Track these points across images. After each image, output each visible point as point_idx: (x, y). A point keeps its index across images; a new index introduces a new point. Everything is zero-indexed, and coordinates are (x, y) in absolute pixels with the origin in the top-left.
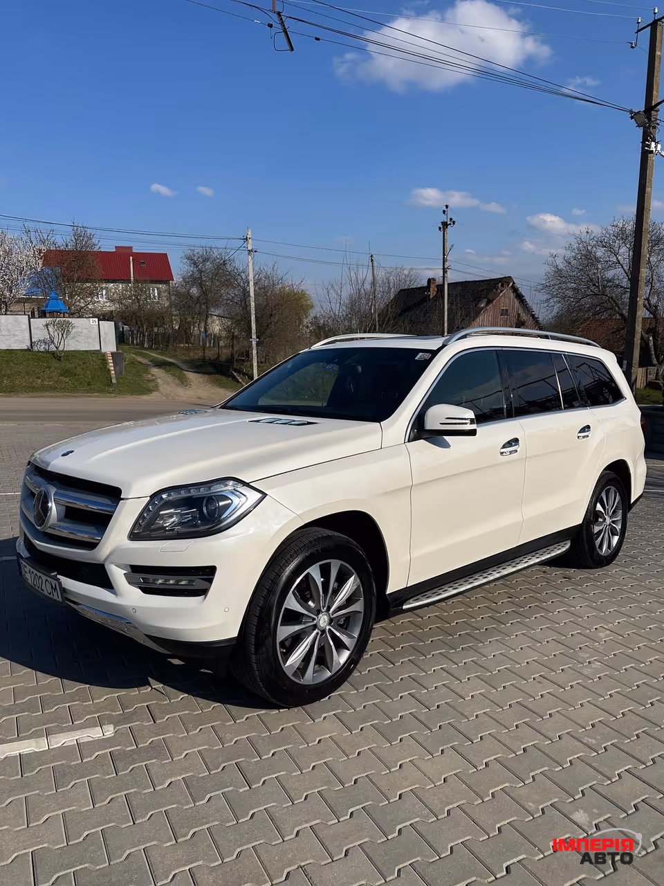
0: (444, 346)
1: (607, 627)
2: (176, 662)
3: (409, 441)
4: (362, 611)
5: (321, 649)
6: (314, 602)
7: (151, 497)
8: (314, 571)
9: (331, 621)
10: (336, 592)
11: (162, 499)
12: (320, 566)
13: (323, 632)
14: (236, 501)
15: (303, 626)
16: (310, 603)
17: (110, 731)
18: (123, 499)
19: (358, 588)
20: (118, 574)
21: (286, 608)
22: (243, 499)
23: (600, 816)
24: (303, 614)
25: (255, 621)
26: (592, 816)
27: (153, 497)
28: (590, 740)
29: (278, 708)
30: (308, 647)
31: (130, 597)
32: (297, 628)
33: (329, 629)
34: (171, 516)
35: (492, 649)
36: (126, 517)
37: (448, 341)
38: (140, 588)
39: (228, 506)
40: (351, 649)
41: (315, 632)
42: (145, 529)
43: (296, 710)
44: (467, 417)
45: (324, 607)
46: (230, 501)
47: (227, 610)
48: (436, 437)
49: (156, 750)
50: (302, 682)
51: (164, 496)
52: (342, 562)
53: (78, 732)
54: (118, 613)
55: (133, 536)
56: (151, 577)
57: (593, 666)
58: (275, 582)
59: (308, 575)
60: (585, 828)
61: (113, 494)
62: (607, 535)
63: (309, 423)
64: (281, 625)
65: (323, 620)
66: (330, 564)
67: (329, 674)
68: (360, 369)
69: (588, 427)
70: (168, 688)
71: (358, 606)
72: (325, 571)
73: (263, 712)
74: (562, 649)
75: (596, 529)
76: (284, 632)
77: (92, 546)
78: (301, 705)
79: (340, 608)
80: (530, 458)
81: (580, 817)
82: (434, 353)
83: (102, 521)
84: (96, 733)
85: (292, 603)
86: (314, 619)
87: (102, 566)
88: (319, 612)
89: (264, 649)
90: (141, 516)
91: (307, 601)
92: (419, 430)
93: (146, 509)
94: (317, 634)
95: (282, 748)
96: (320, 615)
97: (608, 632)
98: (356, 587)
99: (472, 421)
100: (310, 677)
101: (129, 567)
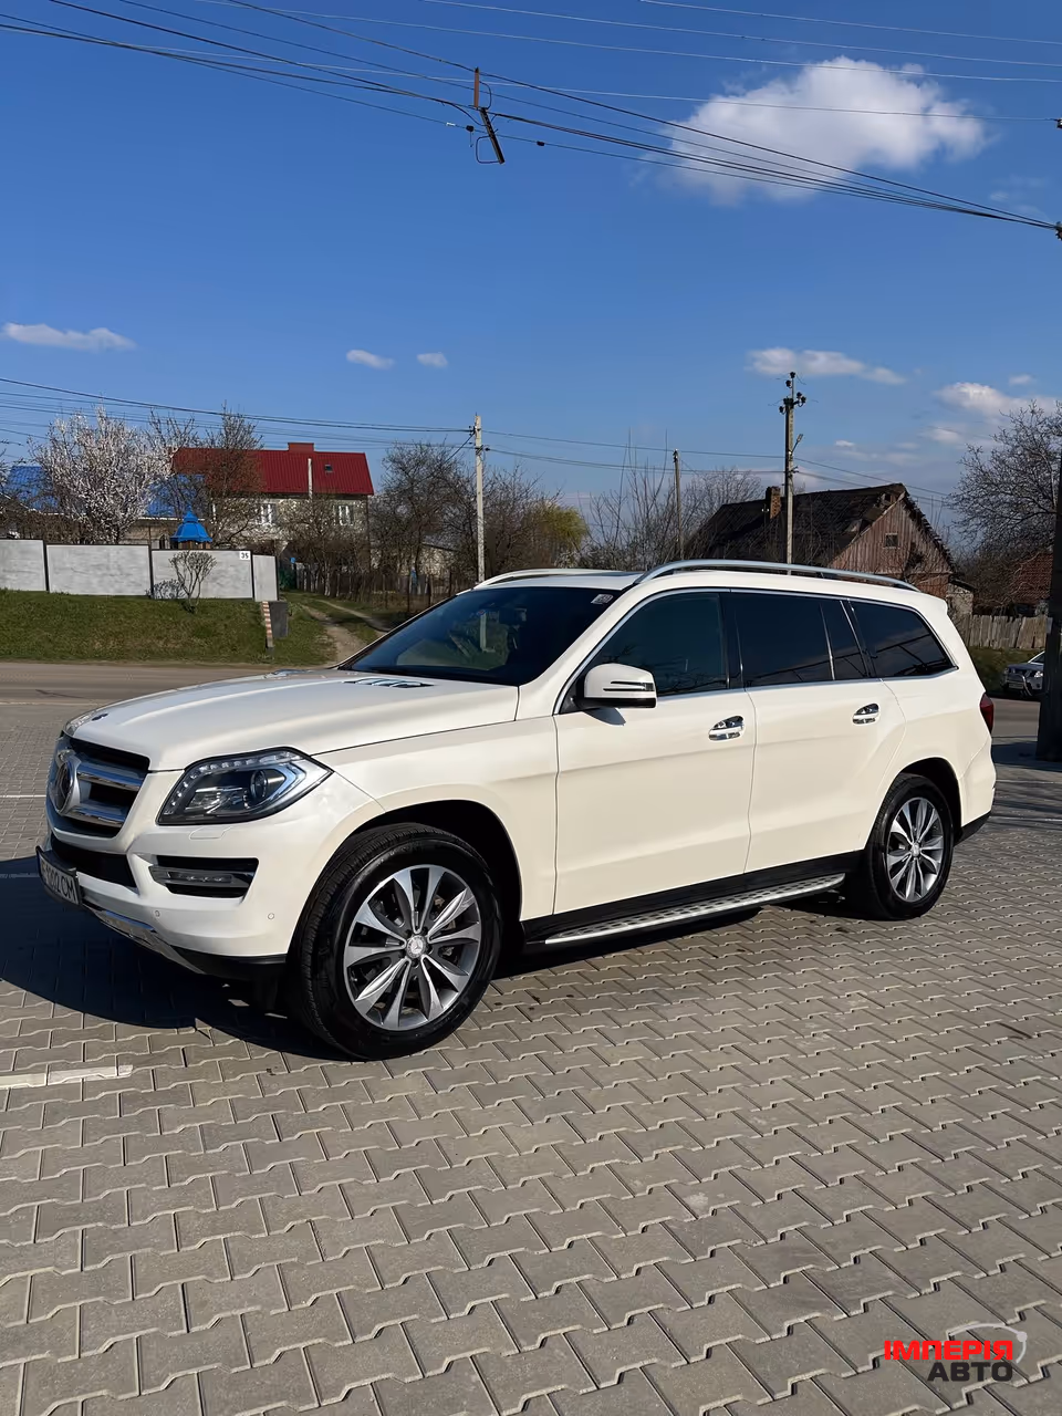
0: (634, 584)
1: (865, 994)
2: (238, 1003)
3: (560, 713)
4: (479, 939)
5: (413, 986)
6: (402, 920)
7: (185, 769)
8: (403, 878)
9: (429, 948)
10: (436, 910)
11: (199, 772)
12: (412, 871)
13: (416, 961)
14: (291, 777)
15: (383, 950)
16: (398, 921)
17: (127, 1071)
18: (151, 772)
19: (471, 908)
20: (141, 868)
21: (358, 924)
22: (301, 776)
23: (724, 1201)
24: (386, 935)
25: (312, 936)
26: (713, 1199)
27: (188, 769)
28: (759, 1121)
29: (350, 1059)
30: (391, 979)
31: (154, 896)
32: (374, 951)
33: (425, 959)
34: (213, 796)
35: (678, 1013)
36: (153, 794)
37: (641, 579)
38: (168, 886)
39: (279, 784)
40: (461, 990)
41: (402, 961)
42: (177, 812)
43: (374, 1064)
44: (642, 681)
45: (417, 928)
46: (283, 778)
47: (271, 916)
48: (605, 709)
49: (176, 1096)
50: (382, 1025)
51: (202, 769)
52: (446, 870)
53: (89, 1070)
54: (140, 917)
55: (163, 820)
56: (181, 871)
57: (817, 1038)
58: (343, 886)
59: (393, 884)
60: (697, 1212)
61: (139, 765)
62: (913, 871)
63: (422, 685)
64: (350, 945)
65: (416, 946)
66: (428, 870)
67: (425, 1021)
69: (875, 707)
70: (216, 1031)
71: (473, 932)
72: (420, 881)
73: (331, 1063)
74: (784, 1016)
75: (892, 860)
76: (354, 954)
77: (112, 832)
78: (383, 1058)
79: (443, 932)
80: (763, 745)
81: (698, 1200)
82: (616, 594)
83: (124, 800)
84: (110, 1073)
85: (367, 916)
86: (402, 943)
87: (125, 857)
88: (410, 934)
89: (323, 973)
90: (172, 795)
91: (392, 919)
92: (577, 698)
93: (179, 786)
94: (407, 963)
95: (339, 1103)
96: (412, 938)
97: (865, 1000)
98: (467, 906)
99: (649, 687)
100: (392, 1020)
101: (155, 859)
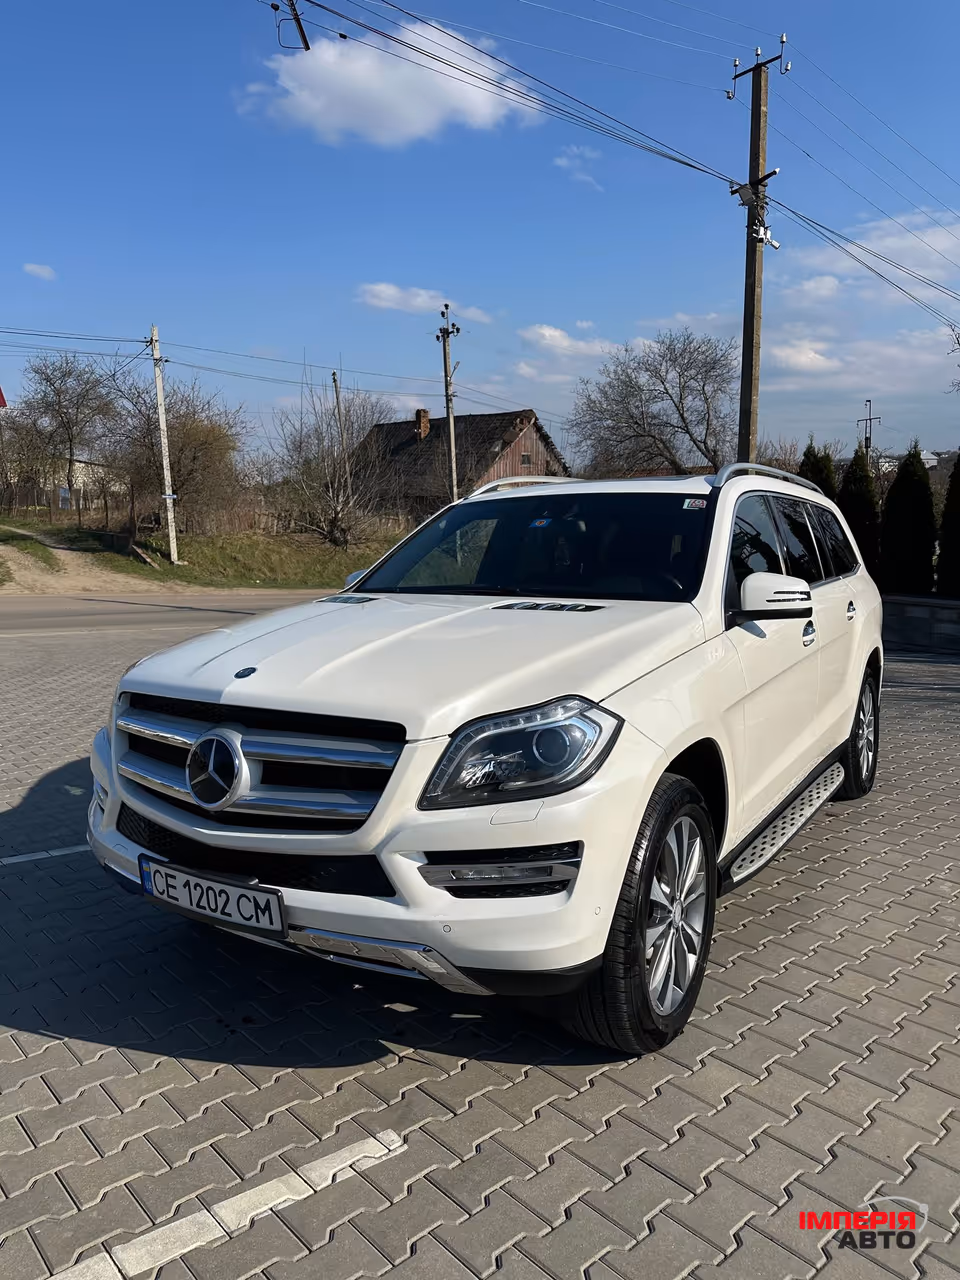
3: (726, 628)
4: (705, 892)
5: (677, 954)
7: (453, 734)
8: (671, 839)
9: (683, 912)
11: (469, 737)
12: (675, 828)
13: (678, 930)
15: (663, 926)
17: (394, 1141)
18: (409, 742)
20: (406, 870)
21: (652, 900)
22: (596, 729)
24: (665, 908)
30: (668, 956)
31: (431, 906)
32: (660, 930)
33: (682, 925)
36: (414, 771)
38: (450, 890)
40: (698, 951)
41: (672, 932)
44: (797, 590)
45: (677, 892)
47: (598, 911)
48: (752, 621)
50: (662, 1011)
51: (473, 732)
52: (690, 820)
53: (343, 1154)
56: (468, 869)
59: (665, 846)
61: (392, 736)
62: (865, 752)
63: (592, 607)
64: (648, 928)
65: (677, 912)
66: (681, 824)
68: (583, 526)
69: (851, 604)
70: (427, 1054)
71: (701, 888)
73: (606, 1068)
75: (860, 743)
76: (650, 938)
77: (354, 826)
79: (688, 894)
80: (822, 648)
82: (712, 499)
83: (372, 783)
84: (375, 1150)
85: (656, 890)
86: (671, 912)
87: (376, 858)
88: (674, 899)
90: (437, 769)
92: (735, 612)
93: (446, 756)
94: (674, 934)
96: (675, 905)
98: (701, 856)
99: (804, 596)
100: (667, 1003)
101: (423, 856)
